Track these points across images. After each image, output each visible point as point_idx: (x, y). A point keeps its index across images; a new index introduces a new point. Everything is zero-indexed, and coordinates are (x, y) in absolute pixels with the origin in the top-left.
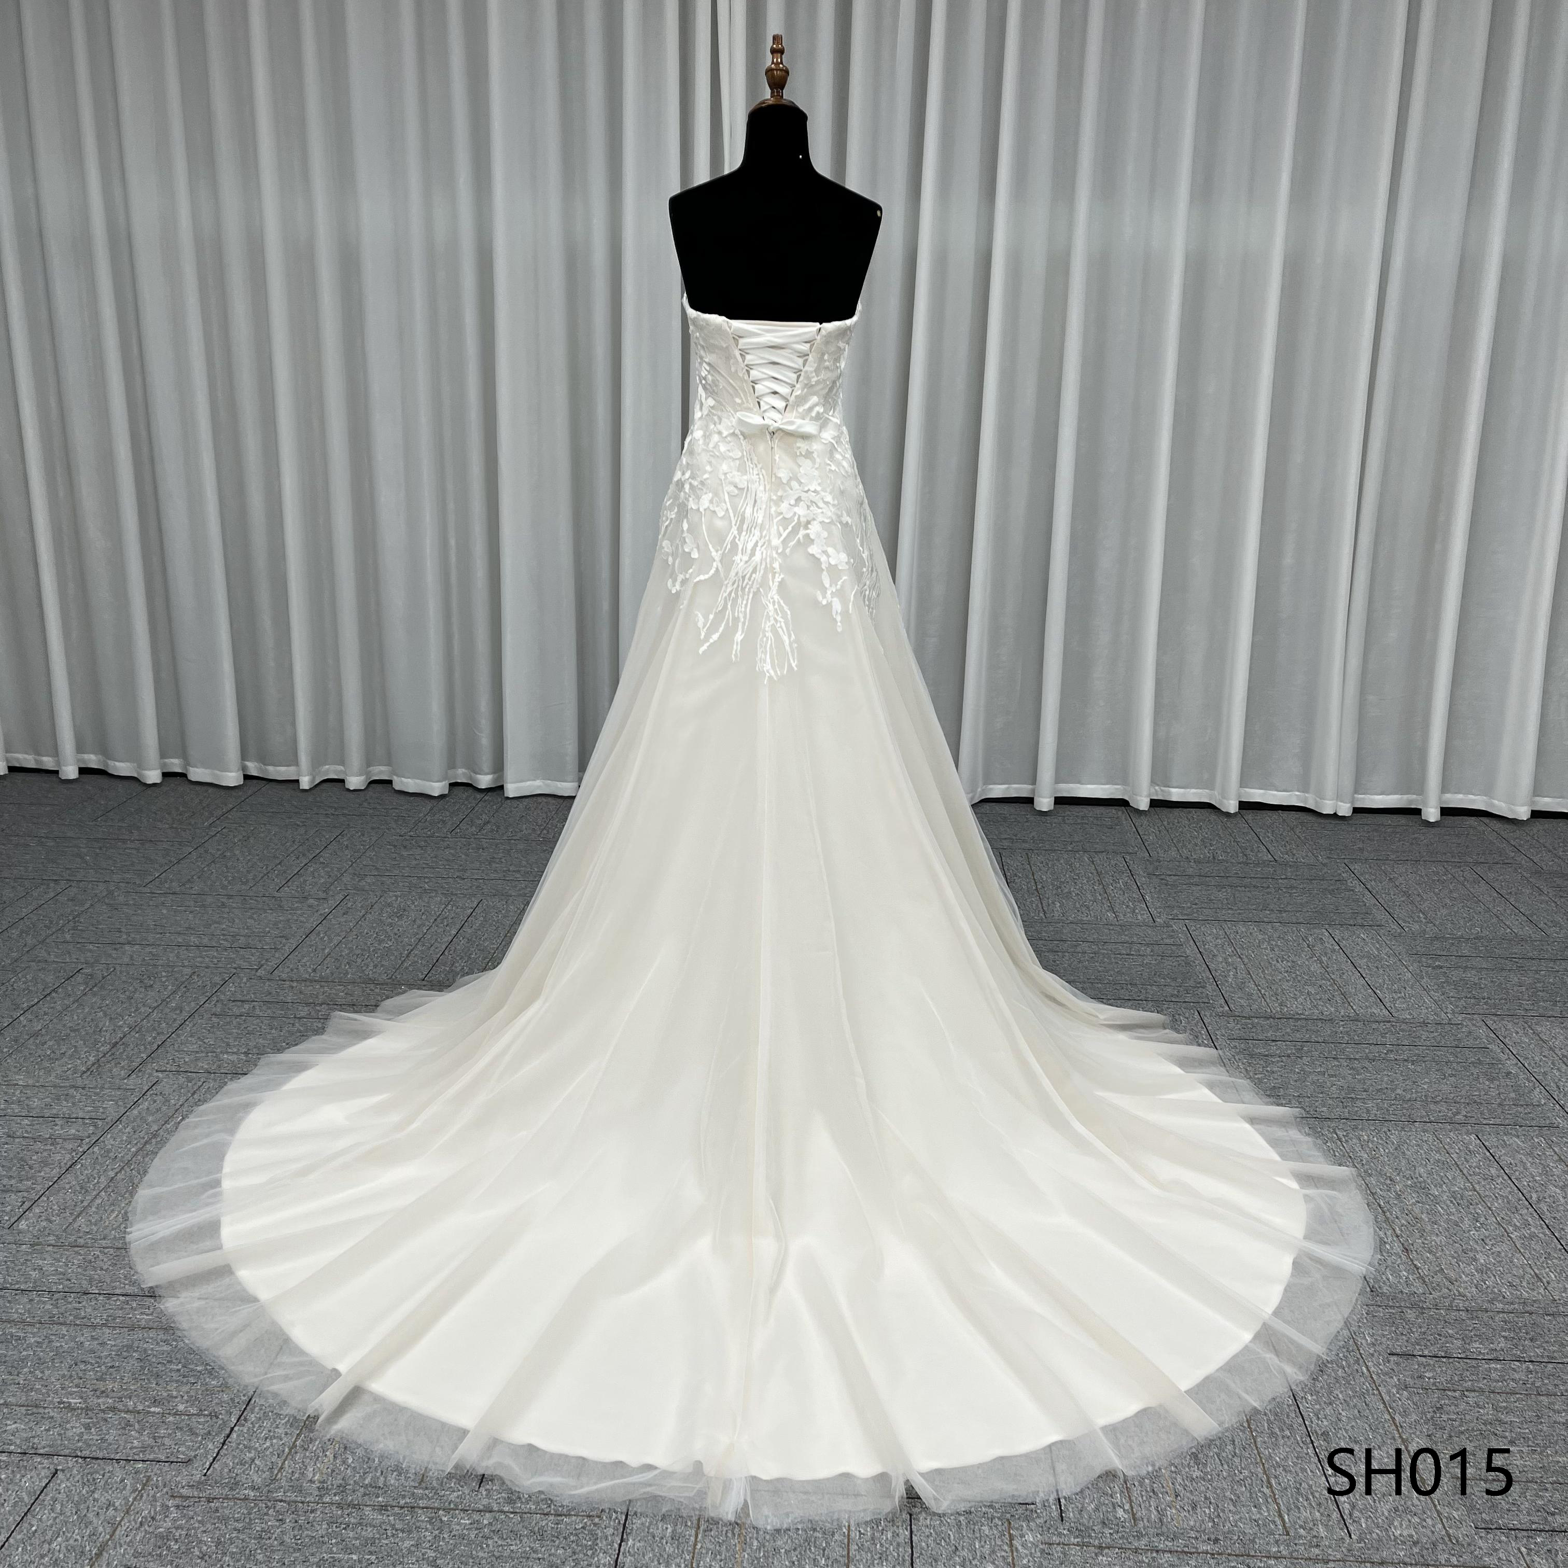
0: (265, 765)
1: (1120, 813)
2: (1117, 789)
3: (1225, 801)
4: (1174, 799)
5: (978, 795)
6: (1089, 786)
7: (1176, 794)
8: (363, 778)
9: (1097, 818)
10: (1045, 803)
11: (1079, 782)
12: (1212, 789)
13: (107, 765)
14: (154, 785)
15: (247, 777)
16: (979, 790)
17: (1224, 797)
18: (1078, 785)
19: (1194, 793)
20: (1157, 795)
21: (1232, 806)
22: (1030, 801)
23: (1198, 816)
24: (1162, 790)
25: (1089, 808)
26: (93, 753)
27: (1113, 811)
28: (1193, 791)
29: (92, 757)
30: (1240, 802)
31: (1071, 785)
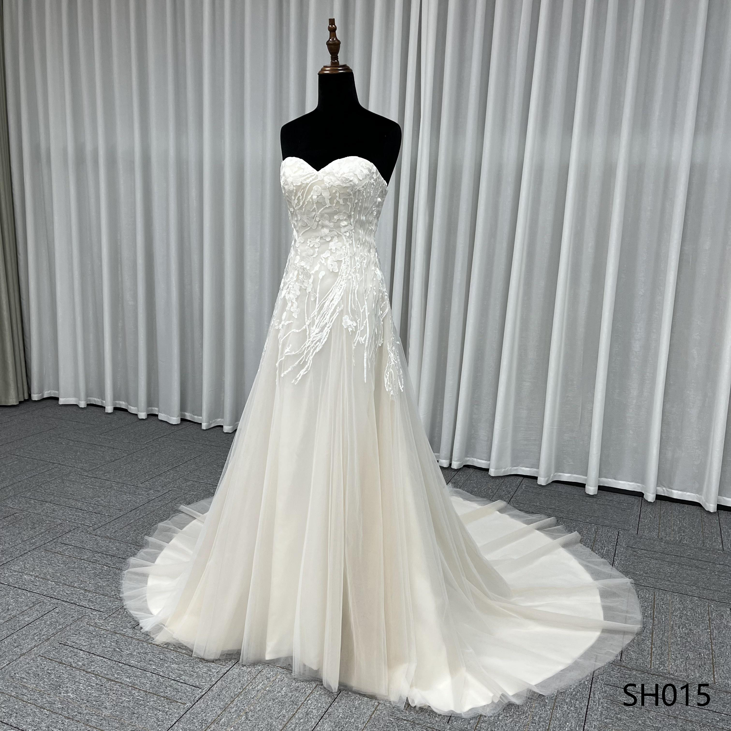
0: (193, 415)
1: (636, 501)
2: (638, 486)
3: (707, 504)
4: (675, 497)
5: (551, 477)
6: (620, 482)
7: (676, 494)
8: (231, 427)
9: (619, 503)
10: (591, 490)
11: (615, 479)
12: (701, 495)
13: (128, 408)
14: (143, 419)
15: (183, 420)
16: (552, 475)
17: (707, 501)
18: (614, 480)
19: (689, 495)
20: (664, 493)
21: (711, 507)
22: (583, 486)
23: (688, 510)
24: (667, 490)
25: (618, 495)
26: (124, 401)
27: (632, 499)
28: (688, 493)
29: (123, 403)
30: (718, 505)
31: (610, 480)
